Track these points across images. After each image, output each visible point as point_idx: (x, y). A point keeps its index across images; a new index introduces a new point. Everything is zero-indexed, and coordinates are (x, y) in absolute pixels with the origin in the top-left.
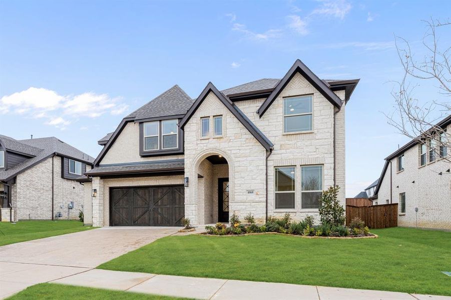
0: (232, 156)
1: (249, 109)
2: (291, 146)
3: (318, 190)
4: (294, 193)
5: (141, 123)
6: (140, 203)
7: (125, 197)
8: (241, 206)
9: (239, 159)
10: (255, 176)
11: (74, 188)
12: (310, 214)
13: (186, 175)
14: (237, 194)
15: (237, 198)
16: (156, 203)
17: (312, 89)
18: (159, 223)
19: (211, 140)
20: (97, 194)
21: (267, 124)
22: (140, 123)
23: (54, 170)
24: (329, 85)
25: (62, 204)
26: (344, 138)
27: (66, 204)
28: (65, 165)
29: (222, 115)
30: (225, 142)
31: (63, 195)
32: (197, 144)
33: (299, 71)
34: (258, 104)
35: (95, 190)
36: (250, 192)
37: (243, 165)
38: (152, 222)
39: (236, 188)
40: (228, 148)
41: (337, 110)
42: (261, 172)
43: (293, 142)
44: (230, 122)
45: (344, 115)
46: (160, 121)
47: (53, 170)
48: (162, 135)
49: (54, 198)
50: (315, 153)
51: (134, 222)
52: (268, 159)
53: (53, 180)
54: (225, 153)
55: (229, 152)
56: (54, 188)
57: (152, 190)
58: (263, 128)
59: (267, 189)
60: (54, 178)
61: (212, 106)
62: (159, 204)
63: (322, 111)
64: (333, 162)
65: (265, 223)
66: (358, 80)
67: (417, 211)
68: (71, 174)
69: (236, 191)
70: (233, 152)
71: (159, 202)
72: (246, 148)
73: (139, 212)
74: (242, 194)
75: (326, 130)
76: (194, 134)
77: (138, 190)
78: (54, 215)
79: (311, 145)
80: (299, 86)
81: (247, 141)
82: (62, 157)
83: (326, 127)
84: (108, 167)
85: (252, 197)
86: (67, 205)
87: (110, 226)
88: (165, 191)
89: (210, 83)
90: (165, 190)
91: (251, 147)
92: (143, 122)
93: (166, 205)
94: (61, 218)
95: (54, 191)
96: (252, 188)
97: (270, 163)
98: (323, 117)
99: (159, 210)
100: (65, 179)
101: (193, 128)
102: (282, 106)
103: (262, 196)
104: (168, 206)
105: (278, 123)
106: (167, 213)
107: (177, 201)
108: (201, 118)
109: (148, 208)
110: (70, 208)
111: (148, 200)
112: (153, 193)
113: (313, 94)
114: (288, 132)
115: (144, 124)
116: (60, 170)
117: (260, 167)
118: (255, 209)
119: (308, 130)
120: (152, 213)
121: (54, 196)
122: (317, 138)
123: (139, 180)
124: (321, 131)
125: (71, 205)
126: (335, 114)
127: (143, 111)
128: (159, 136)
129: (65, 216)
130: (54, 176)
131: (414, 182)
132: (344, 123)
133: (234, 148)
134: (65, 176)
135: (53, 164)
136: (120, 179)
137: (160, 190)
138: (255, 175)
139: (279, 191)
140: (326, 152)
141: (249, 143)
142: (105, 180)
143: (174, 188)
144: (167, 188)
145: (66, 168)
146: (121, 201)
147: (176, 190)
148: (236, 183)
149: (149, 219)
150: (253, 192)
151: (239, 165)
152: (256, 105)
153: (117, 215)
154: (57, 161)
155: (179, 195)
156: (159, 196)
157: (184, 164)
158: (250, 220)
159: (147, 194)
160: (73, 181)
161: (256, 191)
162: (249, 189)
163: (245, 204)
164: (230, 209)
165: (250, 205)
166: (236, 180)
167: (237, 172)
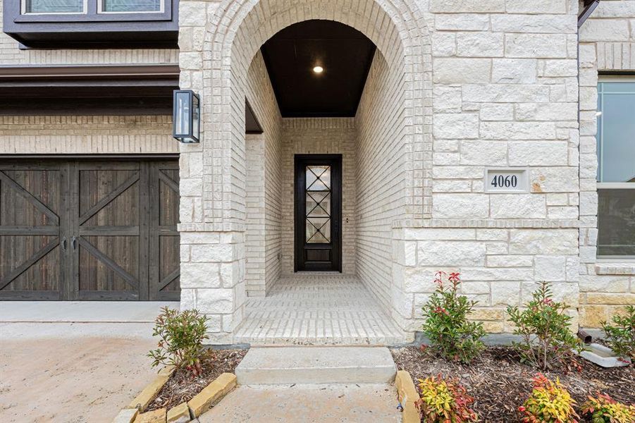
8: (466, 247)
14: (446, 186)
15: (446, 205)
16: (87, 218)
18: (100, 287)
36: (504, 179)
37: (474, 51)
38: (71, 285)
39: (439, 158)
57: (70, 171)
59: (579, 168)
69: (437, 172)
71: (102, 214)
73: (25, 250)
74: (465, 187)
77: (21, 172)
85: (514, 202)
88: (121, 177)
90: (123, 173)
93: (126, 227)
96: (514, 161)
99: (101, 244)
103: (562, 199)
104: (135, 231)
106: (128, 255)
109: (59, 235)
111: (56, 206)
112: (76, 183)
117: (553, 66)
118: (527, 260)
120: (71, 252)
137: (104, 175)
138: (526, 99)
143: (155, 168)
144: (131, 167)
147: (161, 176)
148: (439, 133)
149: (63, 276)
150: (514, 182)
156: (101, 195)
159: (54, 190)
161: (532, 174)
162: (502, 164)
163: (481, 235)
164: (410, 261)
165: (508, 241)
166: (439, 120)
167: (448, 83)
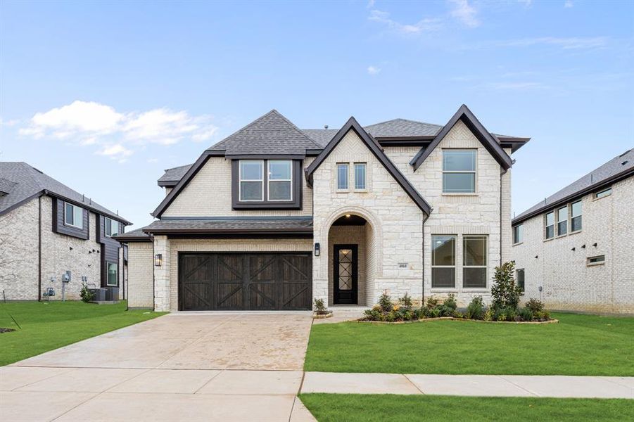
0: (380, 217)
1: (401, 158)
2: (452, 210)
3: (482, 265)
4: (454, 268)
5: (235, 160)
6: (228, 276)
7: (203, 268)
8: (392, 284)
9: (389, 222)
10: (409, 246)
11: (71, 249)
12: (477, 295)
13: (316, 240)
14: (387, 267)
15: (386, 273)
16: (253, 276)
17: (476, 143)
18: (259, 305)
19: (350, 194)
20: (164, 262)
21: (423, 180)
22: (233, 160)
23: (42, 219)
24: (499, 141)
25: (52, 275)
26: (510, 205)
27: (59, 274)
28: (59, 211)
29: (366, 163)
30: (370, 198)
31: (55, 260)
32: (332, 198)
33: (465, 119)
34: (413, 153)
35: (160, 256)
36: (403, 265)
37: (394, 231)
38: (247, 304)
39: (385, 260)
40: (374, 208)
41: (503, 171)
42: (417, 241)
43: (454, 205)
44: (376, 174)
45: (510, 178)
46: (266, 160)
47: (40, 219)
48: (269, 180)
49: (42, 265)
50: (479, 221)
51: (219, 305)
52: (426, 224)
53: (40, 235)
54: (370, 213)
55: (376, 212)
56: (42, 248)
57: (247, 258)
58: (417, 184)
59: (423, 262)
60: (42, 232)
61: (352, 149)
62: (259, 279)
63: (488, 171)
64: (499, 232)
65: (421, 305)
66: (528, 139)
67: (541, 291)
68: (67, 226)
69: (384, 264)
70: (380, 212)
71: (259, 275)
72: (398, 208)
73: (227, 289)
74: (391, 268)
75: (492, 194)
76: (328, 184)
77: (225, 258)
78: (42, 293)
79: (475, 211)
80: (462, 138)
81: (400, 200)
82: (55, 198)
83: (492, 189)
84: (177, 222)
85: (405, 272)
86: (61, 276)
87: (179, 310)
88: (267, 260)
89: (352, 118)
90: (268, 258)
91: (404, 208)
92: (238, 160)
93: (269, 280)
94: (52, 298)
95: (42, 252)
96: (406, 261)
97: (427, 230)
98: (488, 178)
99: (259, 288)
100: (58, 233)
101: (325, 176)
102: (441, 158)
103: (418, 271)
104: (273, 282)
105: (437, 180)
106: (270, 291)
107: (286, 275)
108: (337, 163)
109: (242, 283)
110: (66, 281)
111: (240, 272)
112: (249, 263)
113: (477, 149)
114: (447, 192)
115: (240, 161)
116: (51, 219)
117: (416, 235)
118: (409, 288)
119: (470, 192)
120: (247, 291)
121: (42, 261)
122: (482, 202)
123: (230, 243)
124: (486, 194)
125: (67, 277)
126: (501, 175)
127: (233, 142)
128: (263, 180)
129: (58, 295)
130: (42, 229)
131: (537, 257)
132: (510, 187)
133: (382, 208)
134: (60, 228)
135: (40, 209)
136: (197, 240)
137: (260, 259)
138: (408, 244)
139: (436, 265)
140: (492, 220)
141: (402, 202)
142: (173, 240)
144: (271, 256)
145: (59, 216)
146: (196, 274)
147: (284, 260)
148: (384, 253)
149: (243, 301)
150: (406, 266)
151: (388, 230)
152: (408, 154)
153: (190, 295)
154: (47, 204)
155: (290, 266)
156: (259, 267)
157: (312, 224)
158: (407, 301)
159: (240, 264)
160: (69, 238)
161: (410, 264)
162: (402, 262)
163: (396, 281)
164: (377, 288)
165: (404, 283)
166: (384, 249)
167: (387, 239)
